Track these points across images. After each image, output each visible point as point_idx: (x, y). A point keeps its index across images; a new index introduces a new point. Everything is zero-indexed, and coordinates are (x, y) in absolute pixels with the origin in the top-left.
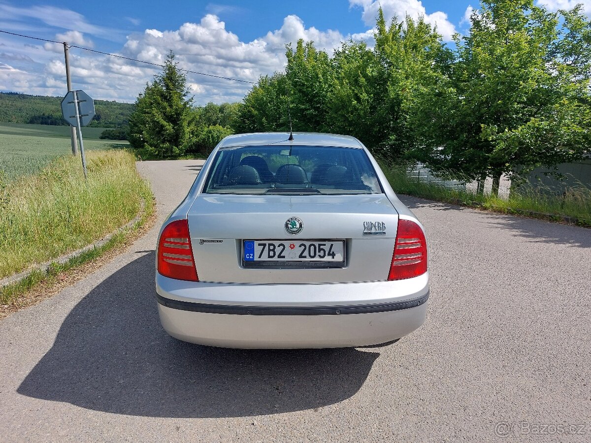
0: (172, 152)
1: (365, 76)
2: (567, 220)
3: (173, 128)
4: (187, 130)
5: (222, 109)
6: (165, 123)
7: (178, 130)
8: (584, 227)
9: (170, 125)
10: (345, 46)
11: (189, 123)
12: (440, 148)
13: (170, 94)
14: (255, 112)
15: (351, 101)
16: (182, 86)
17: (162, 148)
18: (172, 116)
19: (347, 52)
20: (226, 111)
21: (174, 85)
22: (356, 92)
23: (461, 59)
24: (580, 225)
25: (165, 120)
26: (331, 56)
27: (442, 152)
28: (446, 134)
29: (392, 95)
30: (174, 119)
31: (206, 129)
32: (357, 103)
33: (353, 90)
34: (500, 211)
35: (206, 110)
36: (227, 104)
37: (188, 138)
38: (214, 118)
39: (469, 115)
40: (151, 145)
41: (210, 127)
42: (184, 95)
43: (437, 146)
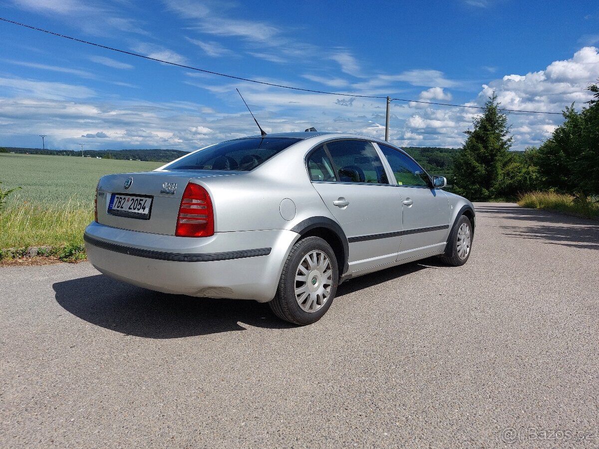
0: (481, 194)
3: (486, 170)
4: (500, 172)
6: (477, 164)
7: (490, 171)
9: (482, 167)
13: (487, 135)
16: (501, 126)
17: (471, 189)
18: (485, 157)
25: (477, 161)
30: (488, 160)
37: (501, 179)
42: (503, 135)
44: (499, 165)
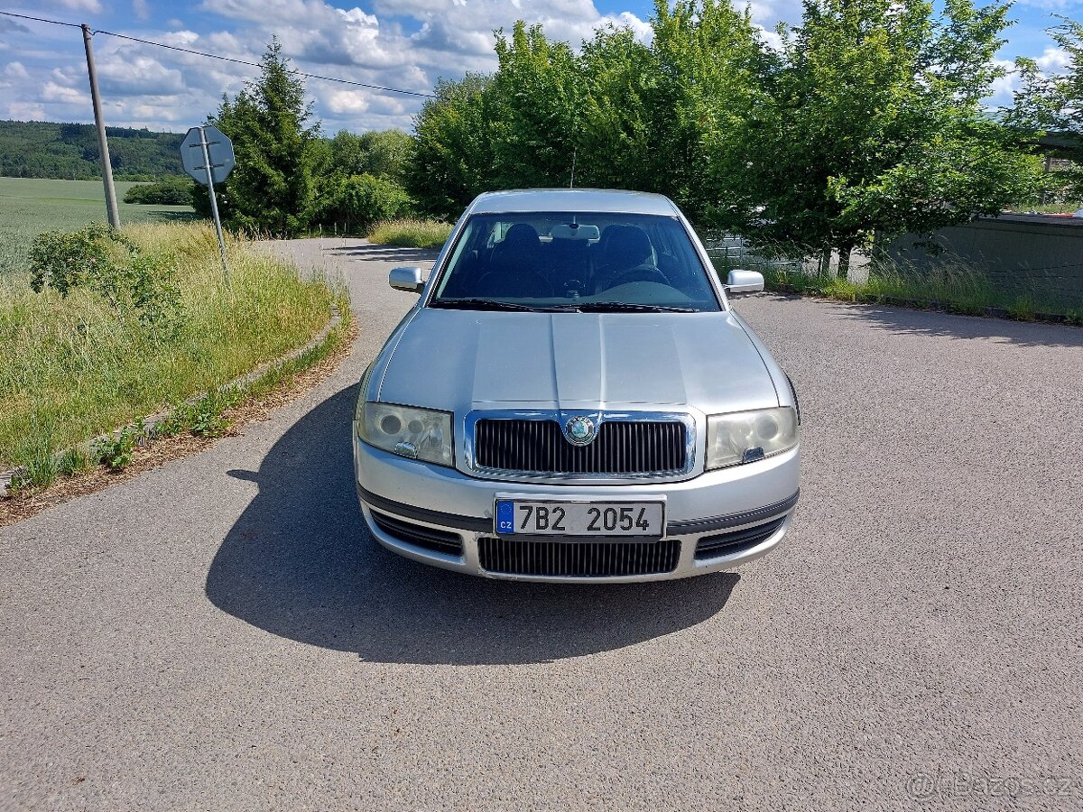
0: (285, 225)
1: (638, 90)
2: (935, 305)
3: (286, 180)
4: (311, 183)
5: (365, 143)
6: (270, 171)
7: (294, 184)
8: (957, 314)
9: (279, 175)
10: (600, 35)
11: (314, 171)
12: (760, 209)
13: (277, 117)
14: (444, 151)
15: (617, 134)
16: (297, 102)
17: (267, 217)
18: (281, 158)
19: (603, 45)
20: (374, 148)
21: (283, 100)
22: (625, 117)
23: (790, 65)
24: (951, 312)
25: (270, 166)
26: (578, 53)
27: (763, 215)
28: (768, 185)
29: (683, 122)
30: (286, 163)
31: (344, 181)
32: (628, 136)
33: (621, 116)
34: (847, 299)
35: (336, 145)
36: (374, 133)
37: (312, 198)
38: (351, 161)
39: (803, 157)
40: (246, 213)
41: (353, 177)
42: (303, 119)
43: (755, 206)
44: (307, 172)
